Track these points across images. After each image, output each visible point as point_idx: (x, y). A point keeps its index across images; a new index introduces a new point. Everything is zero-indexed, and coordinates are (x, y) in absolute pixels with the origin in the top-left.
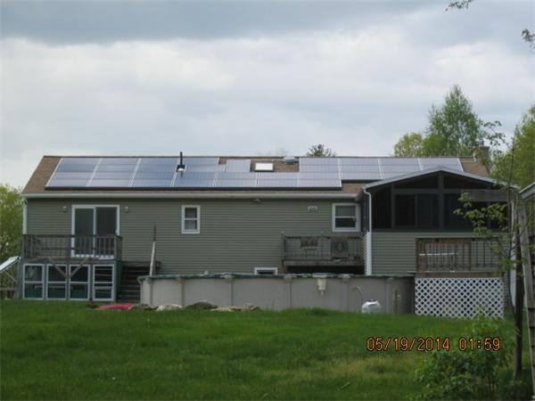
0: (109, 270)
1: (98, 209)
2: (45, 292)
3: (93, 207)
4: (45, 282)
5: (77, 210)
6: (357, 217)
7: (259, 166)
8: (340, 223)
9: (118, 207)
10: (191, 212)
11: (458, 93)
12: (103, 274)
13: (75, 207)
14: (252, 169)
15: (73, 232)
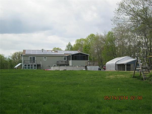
0: (36, 65)
1: (33, 57)
2: (27, 68)
3: (32, 57)
4: (27, 67)
5: (30, 57)
6: (66, 58)
7: (53, 52)
8: (64, 59)
9: (35, 57)
10: (45, 58)
11: (70, 43)
12: (35, 66)
13: (29, 57)
14: (52, 52)
15: (29, 60)
